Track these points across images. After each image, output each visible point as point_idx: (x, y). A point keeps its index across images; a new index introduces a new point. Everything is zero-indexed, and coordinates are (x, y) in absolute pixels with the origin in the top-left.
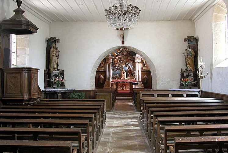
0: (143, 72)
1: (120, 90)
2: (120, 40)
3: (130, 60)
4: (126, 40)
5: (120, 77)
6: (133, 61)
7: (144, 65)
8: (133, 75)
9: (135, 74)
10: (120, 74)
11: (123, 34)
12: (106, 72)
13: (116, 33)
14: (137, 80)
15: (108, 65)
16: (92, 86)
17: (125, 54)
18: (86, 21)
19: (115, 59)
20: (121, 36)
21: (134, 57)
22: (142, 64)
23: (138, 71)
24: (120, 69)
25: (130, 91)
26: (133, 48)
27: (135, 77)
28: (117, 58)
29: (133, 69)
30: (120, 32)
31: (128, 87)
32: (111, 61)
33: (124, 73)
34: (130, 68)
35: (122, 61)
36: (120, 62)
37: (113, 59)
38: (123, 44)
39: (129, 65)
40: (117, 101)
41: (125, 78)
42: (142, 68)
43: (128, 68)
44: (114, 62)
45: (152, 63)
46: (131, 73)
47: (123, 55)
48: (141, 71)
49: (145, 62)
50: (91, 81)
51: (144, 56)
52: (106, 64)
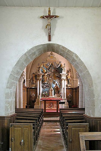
0: (68, 90)
1: (49, 109)
2: (46, 34)
3: (57, 77)
4: (53, 35)
5: (48, 94)
6: (60, 78)
7: (68, 83)
8: (60, 93)
9: (61, 92)
10: (48, 92)
11: (49, 24)
12: (36, 89)
13: (41, 23)
14: (63, 98)
15: (38, 82)
16: (6, 109)
17: (53, 70)
18: (4, 6)
19: (45, 75)
20: (48, 27)
21: (61, 73)
22: (66, 82)
23: (64, 89)
24: (48, 86)
25: (57, 110)
26: (63, 47)
27: (61, 95)
28: (46, 74)
29: (60, 87)
30: (46, 22)
31: (55, 105)
32: (41, 77)
33: (52, 90)
34: (57, 85)
35: (50, 78)
36: (49, 79)
37: (43, 76)
38: (50, 40)
39: (56, 83)
40: (44, 123)
41: (53, 96)
42: (67, 86)
43: (55, 85)
44: (44, 79)
45: (88, 71)
46: (57, 91)
47: (51, 72)
48: (66, 89)
49: (70, 79)
50: (6, 102)
51: (77, 61)
52: (37, 81)
